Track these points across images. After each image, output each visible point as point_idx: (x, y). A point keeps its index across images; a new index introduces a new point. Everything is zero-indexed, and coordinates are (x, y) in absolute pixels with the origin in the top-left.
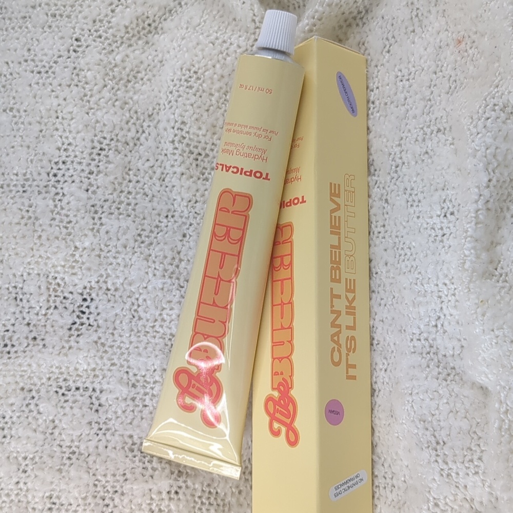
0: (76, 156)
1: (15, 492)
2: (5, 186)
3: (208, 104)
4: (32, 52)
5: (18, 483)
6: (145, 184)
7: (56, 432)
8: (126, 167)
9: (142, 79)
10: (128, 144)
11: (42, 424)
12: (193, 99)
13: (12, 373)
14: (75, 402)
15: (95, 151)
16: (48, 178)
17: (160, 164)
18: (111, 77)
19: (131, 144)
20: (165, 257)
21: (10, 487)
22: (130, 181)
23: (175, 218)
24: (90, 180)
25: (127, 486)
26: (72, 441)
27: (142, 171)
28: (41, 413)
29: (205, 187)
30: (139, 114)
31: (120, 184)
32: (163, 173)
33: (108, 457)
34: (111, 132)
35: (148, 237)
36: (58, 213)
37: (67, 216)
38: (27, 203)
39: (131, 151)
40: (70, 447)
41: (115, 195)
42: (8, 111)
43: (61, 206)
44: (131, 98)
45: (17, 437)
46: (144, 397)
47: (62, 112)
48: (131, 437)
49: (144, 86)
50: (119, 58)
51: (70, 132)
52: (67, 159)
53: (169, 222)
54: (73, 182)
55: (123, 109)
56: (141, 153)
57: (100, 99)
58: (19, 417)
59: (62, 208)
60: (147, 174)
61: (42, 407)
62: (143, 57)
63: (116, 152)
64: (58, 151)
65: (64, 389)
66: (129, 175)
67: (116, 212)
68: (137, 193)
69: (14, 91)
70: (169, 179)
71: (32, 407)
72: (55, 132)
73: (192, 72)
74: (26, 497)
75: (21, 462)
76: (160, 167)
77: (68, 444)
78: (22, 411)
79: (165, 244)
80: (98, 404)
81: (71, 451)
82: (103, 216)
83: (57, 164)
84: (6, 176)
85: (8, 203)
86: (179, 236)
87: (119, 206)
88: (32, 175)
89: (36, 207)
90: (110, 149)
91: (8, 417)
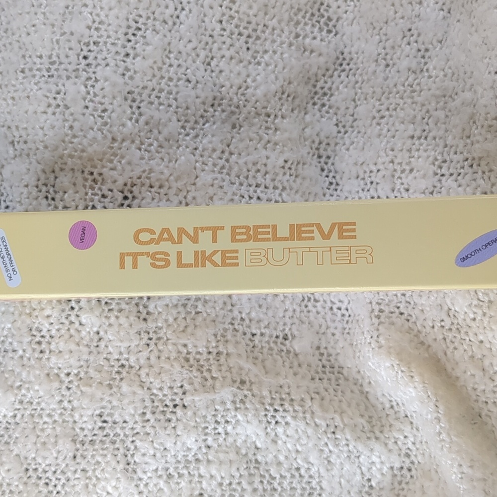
0: (109, 37)
1: (59, 412)
2: (27, 71)
5: (61, 401)
6: (187, 69)
7: (102, 344)
8: (165, 50)
10: (166, 23)
11: (85, 337)
14: (120, 311)
15: (131, 31)
16: (78, 62)
17: (204, 46)
19: (170, 23)
20: (214, 150)
21: (52, 406)
22: (171, 66)
23: (223, 107)
24: (126, 64)
25: (187, 400)
26: (121, 353)
27: (184, 54)
28: (83, 325)
29: (257, 72)
31: (160, 69)
32: (207, 57)
33: (162, 368)
34: (148, 9)
35: (193, 129)
36: (91, 101)
37: (102, 104)
38: (54, 88)
39: (170, 31)
40: (118, 360)
41: (154, 81)
43: (94, 93)
45: (57, 351)
46: (196, 303)
48: (185, 346)
51: (102, 8)
52: (99, 40)
53: (215, 111)
54: (107, 65)
56: (182, 32)
58: (58, 330)
59: (95, 95)
60: (190, 57)
61: (85, 318)
63: (154, 32)
64: (88, 30)
66: (169, 58)
67: (156, 102)
68: (179, 80)
70: (216, 63)
71: (73, 318)
72: (83, 9)
74: (72, 416)
75: (64, 379)
76: (204, 49)
77: (117, 357)
78: (62, 323)
79: (213, 136)
80: (145, 312)
81: (120, 364)
82: (142, 105)
83: (88, 44)
84: (27, 59)
85: (32, 90)
86: (228, 127)
87: (159, 95)
88: (59, 58)
89: (65, 94)
90: (147, 29)
91: (45, 330)
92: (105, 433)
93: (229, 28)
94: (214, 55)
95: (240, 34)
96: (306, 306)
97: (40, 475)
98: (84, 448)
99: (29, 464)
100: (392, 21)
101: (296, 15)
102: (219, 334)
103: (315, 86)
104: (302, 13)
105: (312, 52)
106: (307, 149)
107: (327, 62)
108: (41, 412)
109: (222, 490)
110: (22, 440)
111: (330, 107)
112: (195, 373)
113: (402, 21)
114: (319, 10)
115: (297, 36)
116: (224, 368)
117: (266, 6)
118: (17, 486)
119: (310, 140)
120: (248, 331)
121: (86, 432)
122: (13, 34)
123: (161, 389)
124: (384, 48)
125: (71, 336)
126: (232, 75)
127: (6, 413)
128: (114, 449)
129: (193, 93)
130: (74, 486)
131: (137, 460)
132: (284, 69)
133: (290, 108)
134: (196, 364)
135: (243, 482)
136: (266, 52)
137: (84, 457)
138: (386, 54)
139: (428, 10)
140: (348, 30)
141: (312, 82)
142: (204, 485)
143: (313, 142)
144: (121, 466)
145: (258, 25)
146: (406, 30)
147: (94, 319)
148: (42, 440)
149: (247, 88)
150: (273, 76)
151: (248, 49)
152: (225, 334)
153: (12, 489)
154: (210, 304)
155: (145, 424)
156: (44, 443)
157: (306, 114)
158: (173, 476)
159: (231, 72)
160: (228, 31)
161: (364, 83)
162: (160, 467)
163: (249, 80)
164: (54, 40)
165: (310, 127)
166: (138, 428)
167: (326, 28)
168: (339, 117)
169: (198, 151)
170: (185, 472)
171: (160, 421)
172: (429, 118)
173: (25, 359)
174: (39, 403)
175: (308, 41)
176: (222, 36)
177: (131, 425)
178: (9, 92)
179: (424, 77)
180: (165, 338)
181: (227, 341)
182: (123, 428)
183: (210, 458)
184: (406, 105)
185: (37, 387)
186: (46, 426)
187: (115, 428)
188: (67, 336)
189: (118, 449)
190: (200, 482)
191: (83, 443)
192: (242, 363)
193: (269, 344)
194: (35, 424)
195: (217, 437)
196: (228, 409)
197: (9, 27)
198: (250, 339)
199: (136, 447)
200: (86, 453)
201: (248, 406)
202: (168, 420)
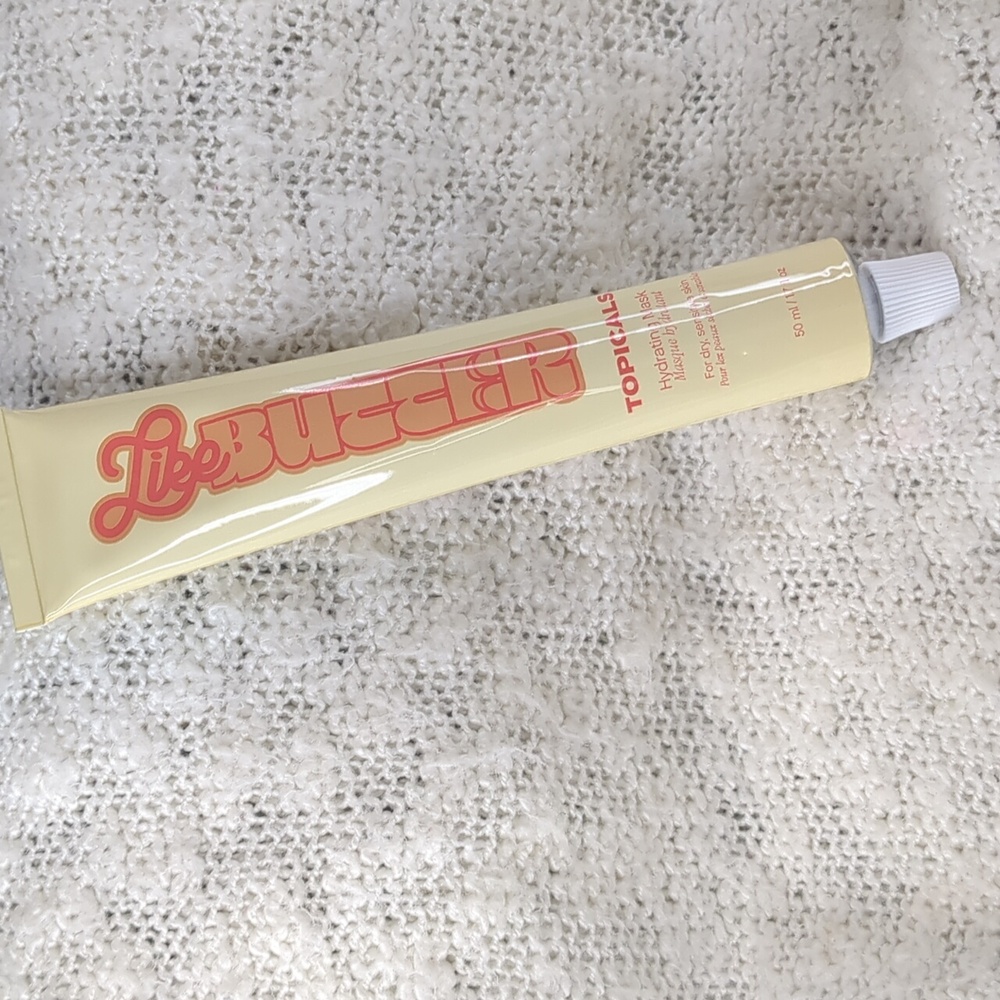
0: (238, 55)
1: (169, 799)
2: (77, 128)
5: (172, 777)
6: (395, 114)
7: (249, 663)
8: (350, 77)
10: (350, 25)
11: (216, 649)
14: (283, 597)
15: (281, 43)
16: (180, 108)
17: (425, 70)
19: (358, 25)
20: (454, 274)
21: (155, 789)
22: (362, 108)
23: (470, 189)
24: (274, 109)
25: (427, 769)
26: (287, 680)
27: (388, 86)
28: (211, 627)
29: (531, 118)
31: (341, 115)
32: (432, 90)
33: (370, 706)
35: (413, 231)
36: (209, 184)
37: (230, 190)
38: (134, 163)
39: (358, 40)
40: (282, 693)
41: (332, 138)
43: (214, 168)
45: (161, 681)
46: (429, 578)
48: (412, 661)
52: (219, 62)
53: (454, 197)
54: (237, 112)
56: (381, 42)
58: (161, 639)
59: (217, 174)
60: (400, 92)
61: (214, 613)
63: (327, 43)
64: (196, 43)
65: (256, 570)
66: (359, 94)
67: (338, 178)
68: (381, 135)
70: (452, 103)
71: (190, 614)
74: (196, 806)
75: (176, 735)
76: (426, 75)
77: (279, 688)
78: (168, 625)
79: (451, 246)
80: (332, 598)
81: (286, 702)
82: (310, 188)
83: (197, 72)
84: (77, 105)
85: (89, 166)
86: (480, 229)
87: (343, 165)
88: (140, 100)
89: (156, 172)
90: (312, 38)
91: (135, 640)
92: (262, 837)
93: (474, 32)
94: (446, 86)
95: (496, 44)
96: (643, 574)
97: (137, 924)
98: (223, 867)
99: (115, 904)
100: (797, 9)
102: (477, 637)
103: (646, 142)
105: (638, 75)
106: (637, 266)
107: (668, 95)
108: (133, 800)
109: (492, 951)
110: (98, 856)
111: (678, 183)
112: (437, 717)
113: (816, 8)
115: (608, 45)
116: (491, 706)
118: (92, 947)
119: (642, 248)
120: (530, 629)
121: (224, 836)
122: (46, 56)
123: (371, 747)
124: (783, 64)
125: (187, 651)
126: (483, 125)
127: (63, 806)
128: (281, 868)
130: (205, 942)
131: (328, 889)
132: (584, 109)
133: (600, 186)
134: (436, 696)
135: (530, 937)
136: (547, 77)
137: (223, 885)
138: (788, 75)
140: (707, 29)
141: (642, 133)
142: (457, 940)
143: (648, 251)
144: (298, 900)
145: (529, 24)
146: (824, 26)
147: (233, 614)
148: (138, 855)
149: (514, 150)
150: (563, 125)
151: (512, 73)
152: (489, 638)
153: (81, 953)
154: (457, 581)
155: (342, 817)
156: (143, 862)
157: (630, 196)
158: (398, 920)
159: (481, 119)
160: (472, 37)
161: (746, 134)
162: (372, 903)
163: (517, 135)
164: (129, 65)
165: (641, 222)
166: (329, 824)
168: (697, 202)
169: (423, 275)
170: (420, 912)
171: (372, 810)
173: (97, 698)
174: (127, 784)
175: (629, 53)
176: (461, 48)
177: (314, 819)
178: (43, 171)
179: (866, 122)
180: (373, 648)
181: (493, 652)
182: (298, 826)
183: (468, 886)
184: (835, 177)
185: (123, 753)
186: (144, 827)
187: (283, 826)
188: (179, 651)
189: (290, 867)
190: (450, 934)
191: (219, 858)
192: (524, 697)
193: (572, 655)
194: (123, 825)
195: (481, 844)
196: (503, 789)
197: (37, 41)
198: (536, 647)
199: (325, 862)
200: (226, 877)
201: (538, 785)
202: (389, 809)
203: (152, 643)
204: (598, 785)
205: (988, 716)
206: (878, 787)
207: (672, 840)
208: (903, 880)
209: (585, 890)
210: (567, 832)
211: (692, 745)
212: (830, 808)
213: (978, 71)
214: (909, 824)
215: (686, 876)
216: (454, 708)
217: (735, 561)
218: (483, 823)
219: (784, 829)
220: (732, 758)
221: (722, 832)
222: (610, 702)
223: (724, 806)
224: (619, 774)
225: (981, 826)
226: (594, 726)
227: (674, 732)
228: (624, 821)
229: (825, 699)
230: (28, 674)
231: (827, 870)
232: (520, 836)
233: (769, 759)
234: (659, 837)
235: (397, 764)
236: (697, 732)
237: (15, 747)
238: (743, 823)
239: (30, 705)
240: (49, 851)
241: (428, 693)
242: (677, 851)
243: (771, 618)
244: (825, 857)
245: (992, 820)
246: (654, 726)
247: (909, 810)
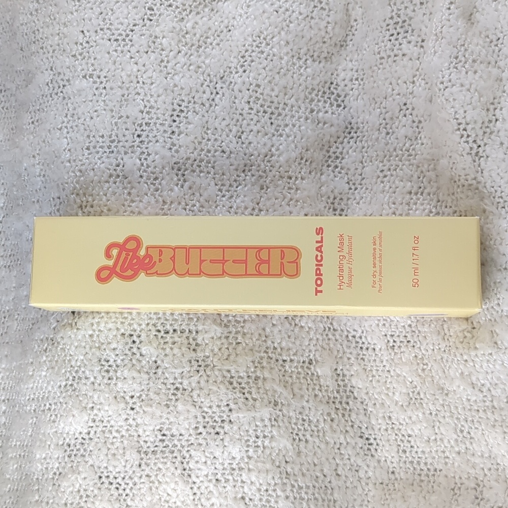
0: (158, 118)
1: (126, 428)
2: (91, 148)
3: (278, 68)
4: (107, 21)
5: (127, 419)
6: (222, 142)
7: (160, 371)
8: (204, 127)
9: (211, 44)
10: (204, 105)
11: (145, 365)
12: (265, 63)
13: (113, 320)
14: (174, 343)
15: (175, 113)
16: (134, 140)
17: (235, 123)
18: (184, 44)
19: (207, 105)
20: (246, 208)
21: (120, 424)
22: (209, 140)
23: (253, 172)
24: (172, 140)
25: (233, 416)
26: (175, 378)
27: (219, 130)
28: (143, 356)
29: (279, 142)
30: (212, 76)
31: (200, 143)
32: (238, 131)
33: (210, 390)
34: (189, 95)
35: (228, 191)
36: (145, 171)
37: (153, 173)
38: (114, 162)
39: (207, 112)
40: (173, 384)
41: (196, 153)
42: (88, 77)
43: (147, 164)
44: (204, 62)
45: (123, 378)
46: (236, 336)
47: (142, 77)
48: (229, 371)
49: (214, 50)
50: (189, 25)
51: (151, 95)
52: (150, 121)
53: (246, 176)
54: (157, 141)
55: (197, 72)
56: (217, 112)
57: (175, 65)
58: (122, 360)
59: (148, 166)
60: (224, 132)
61: (145, 350)
62: (210, 23)
63: (194, 113)
64: (141, 114)
65: (163, 332)
66: (207, 134)
67: (198, 170)
68: (216, 151)
69: (92, 59)
70: (246, 137)
71: (135, 350)
72: (136, 96)
73: (261, 38)
74: (137, 431)
75: (129, 401)
76: (236, 125)
77: (172, 382)
78: (125, 354)
79: (245, 196)
80: (195, 344)
81: (175, 387)
82: (186, 173)
83: (141, 125)
84: (91, 139)
85: (96, 164)
86: (257, 188)
87: (200, 164)
88: (117, 137)
89: (123, 166)
90: (188, 111)
91: (112, 360)
92: (164, 445)
93: (255, 107)
94: (244, 129)
95: (265, 112)
96: (327, 335)
97: (112, 481)
98: (148, 457)
99: (102, 472)
100: (391, 96)
101: (310, 93)
102: (257, 361)
103: (328, 152)
104: (315, 92)
105: (325, 123)
106: (324, 204)
107: (338, 131)
108: (111, 429)
109: (261, 495)
110: (96, 452)
111: (342, 168)
112: (238, 395)
113: (398, 97)
114: (330, 88)
115: (312, 111)
116: (261, 391)
117: (285, 88)
118: (93, 491)
119: (326, 197)
120: (280, 358)
121: (149, 444)
122: (79, 119)
123: (210, 407)
124: (385, 119)
125: (133, 365)
126: (259, 146)
127: (82, 431)
128: (172, 458)
129: (227, 162)
130: (140, 489)
131: (192, 467)
132: (302, 139)
133: (308, 171)
134: (238, 386)
135: (278, 489)
136: (287, 125)
137: (148, 465)
138: (387, 124)
139: (420, 89)
140: (354, 104)
141: (326, 148)
142: (246, 489)
143: (329, 198)
144: (179, 471)
145: (279, 103)
146: (402, 104)
147: (152, 350)
148: (112, 452)
149: (272, 156)
150: (293, 146)
151: (272, 123)
152: (261, 361)
153: (88, 494)
154: (249, 336)
155: (198, 437)
156: (114, 455)
157: (321, 174)
158: (221, 481)
159: (258, 143)
160: (255, 110)
161: (370, 148)
162: (210, 473)
163: (273, 150)
164: (113, 122)
165: (325, 185)
166: (192, 440)
167: (335, 103)
168: (350, 177)
169: (233, 209)
170: (230, 477)
171: (210, 433)
172: (423, 178)
173: (96, 384)
174: (108, 421)
175: (321, 114)
176: (250, 114)
177: (186, 437)
178: (77, 166)
179: (418, 144)
180: (212, 365)
181: (263, 367)
182: (179, 440)
183: (251, 467)
184: (404, 166)
185: (106, 408)
186: (115, 440)
187: (173, 440)
188: (130, 365)
189: (176, 457)
190: (243, 487)
191: (146, 453)
192: (276, 387)
193: (297, 369)
194: (106, 439)
195: (257, 449)
196: (265, 426)
197: (75, 112)
198: (282, 365)
199: (190, 455)
200: (149, 461)
201: (281, 425)
202: (217, 433)
203: (119, 362)
204: (306, 425)
205: (469, 398)
206: (425, 428)
207: (339, 449)
208: (436, 466)
209: (301, 470)
210: (292, 445)
211: (348, 408)
212: (407, 437)
213: (462, 127)
214: (438, 443)
215: (345, 465)
216: (246, 391)
217: (368, 330)
218: (257, 440)
219: (387, 445)
220: (365, 414)
221: (360, 446)
222: (314, 389)
223: (362, 435)
224: (316, 420)
225: (467, 443)
226: (306, 399)
227: (341, 403)
228: (317, 440)
229: (404, 391)
230: (68, 374)
231: (405, 462)
232: (273, 446)
233: (381, 415)
234: (333, 448)
235: (221, 414)
236: (351, 403)
237: (62, 405)
238: (370, 442)
239: (68, 387)
240: (75, 450)
241: (235, 384)
242: (341, 454)
243: (382, 355)
244: (404, 456)
245: (472, 440)
246: (332, 400)
247: (438, 437)
